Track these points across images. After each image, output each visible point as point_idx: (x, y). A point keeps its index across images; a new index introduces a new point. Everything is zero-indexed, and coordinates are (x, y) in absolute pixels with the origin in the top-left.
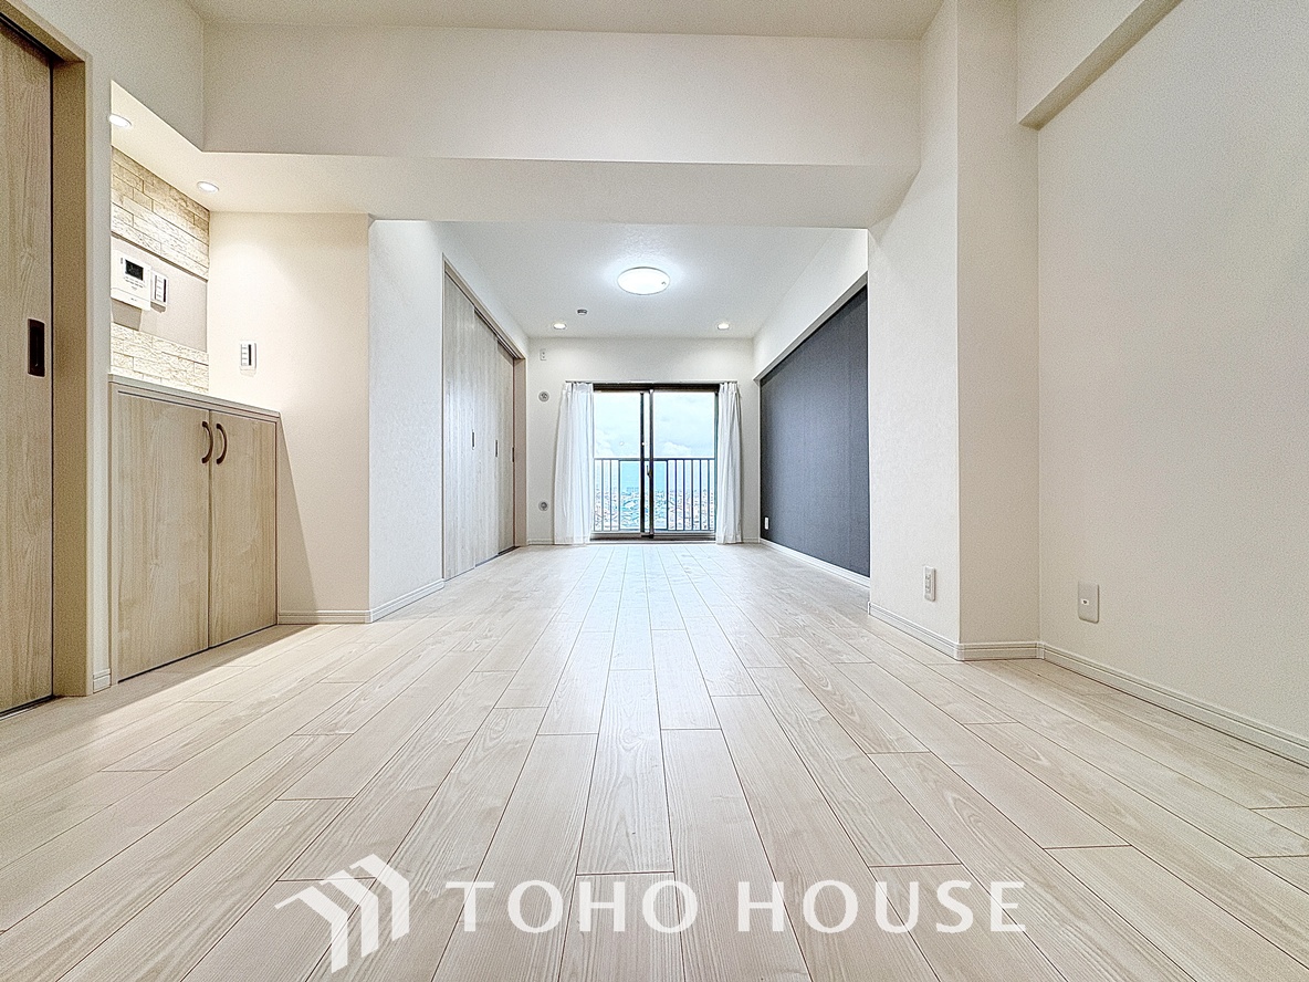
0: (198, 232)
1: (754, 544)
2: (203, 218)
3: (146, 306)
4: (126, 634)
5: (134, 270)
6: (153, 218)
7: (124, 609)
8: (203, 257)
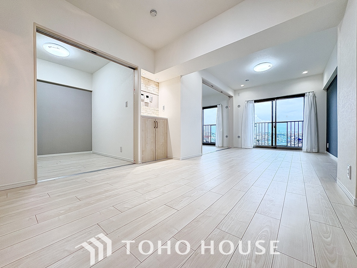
0: (157, 87)
1: (323, 153)
2: (158, 84)
3: (149, 102)
4: (143, 155)
5: (147, 97)
6: (150, 87)
7: (143, 152)
8: (158, 91)
